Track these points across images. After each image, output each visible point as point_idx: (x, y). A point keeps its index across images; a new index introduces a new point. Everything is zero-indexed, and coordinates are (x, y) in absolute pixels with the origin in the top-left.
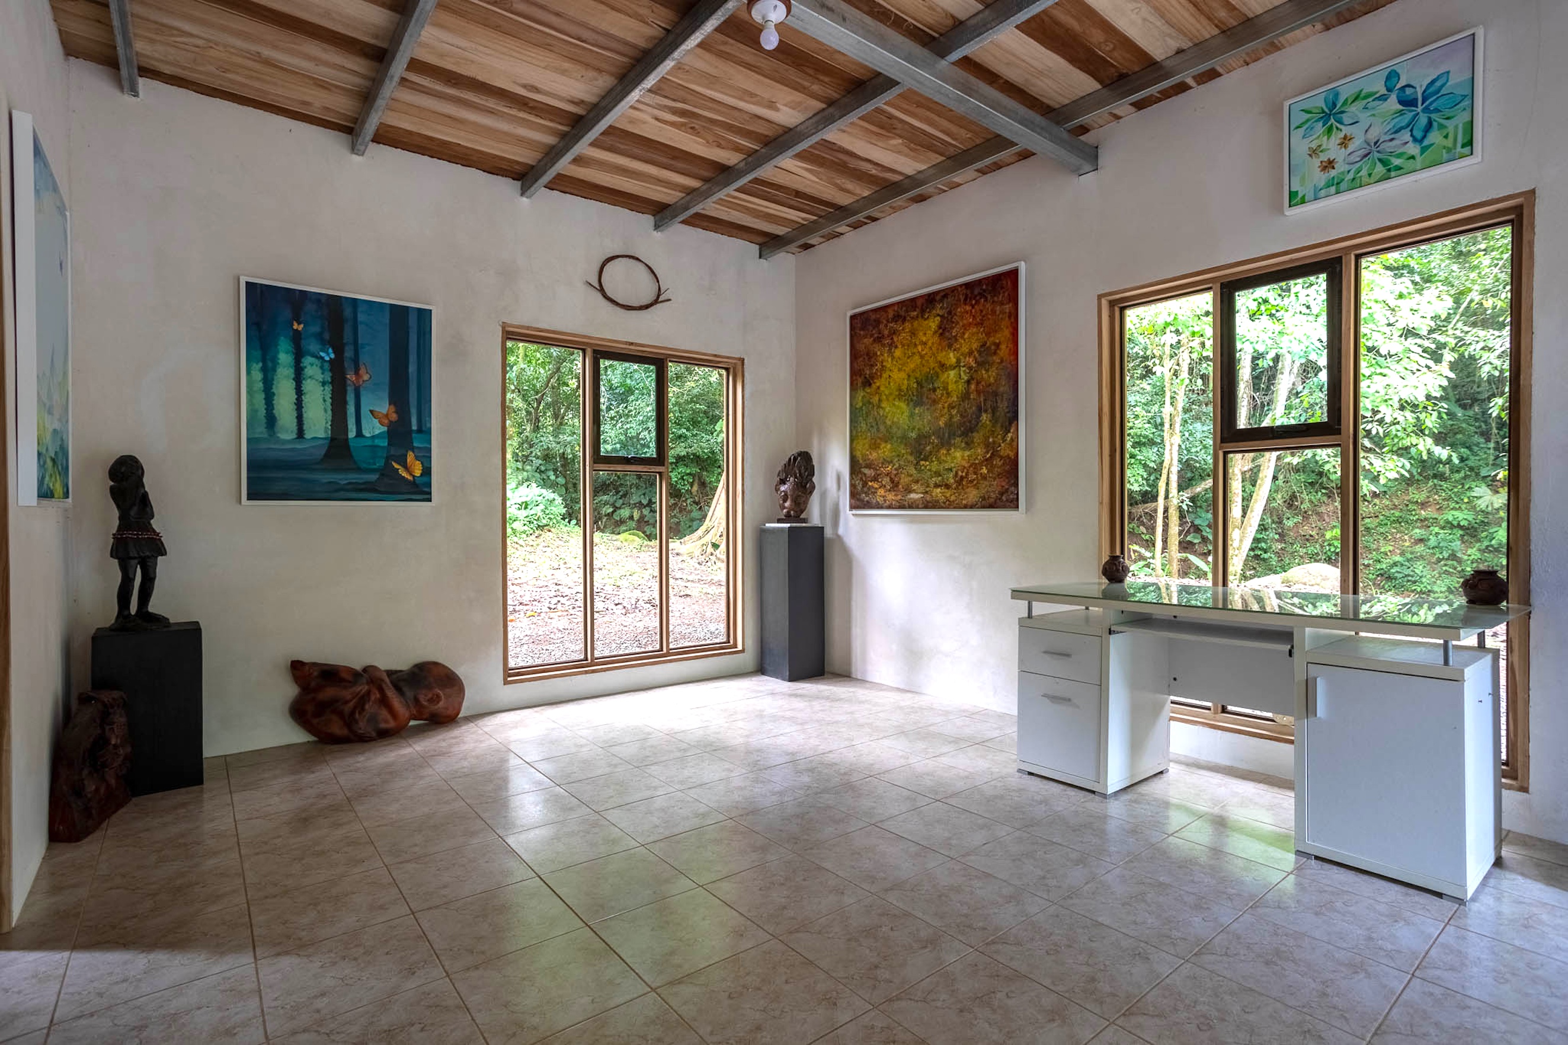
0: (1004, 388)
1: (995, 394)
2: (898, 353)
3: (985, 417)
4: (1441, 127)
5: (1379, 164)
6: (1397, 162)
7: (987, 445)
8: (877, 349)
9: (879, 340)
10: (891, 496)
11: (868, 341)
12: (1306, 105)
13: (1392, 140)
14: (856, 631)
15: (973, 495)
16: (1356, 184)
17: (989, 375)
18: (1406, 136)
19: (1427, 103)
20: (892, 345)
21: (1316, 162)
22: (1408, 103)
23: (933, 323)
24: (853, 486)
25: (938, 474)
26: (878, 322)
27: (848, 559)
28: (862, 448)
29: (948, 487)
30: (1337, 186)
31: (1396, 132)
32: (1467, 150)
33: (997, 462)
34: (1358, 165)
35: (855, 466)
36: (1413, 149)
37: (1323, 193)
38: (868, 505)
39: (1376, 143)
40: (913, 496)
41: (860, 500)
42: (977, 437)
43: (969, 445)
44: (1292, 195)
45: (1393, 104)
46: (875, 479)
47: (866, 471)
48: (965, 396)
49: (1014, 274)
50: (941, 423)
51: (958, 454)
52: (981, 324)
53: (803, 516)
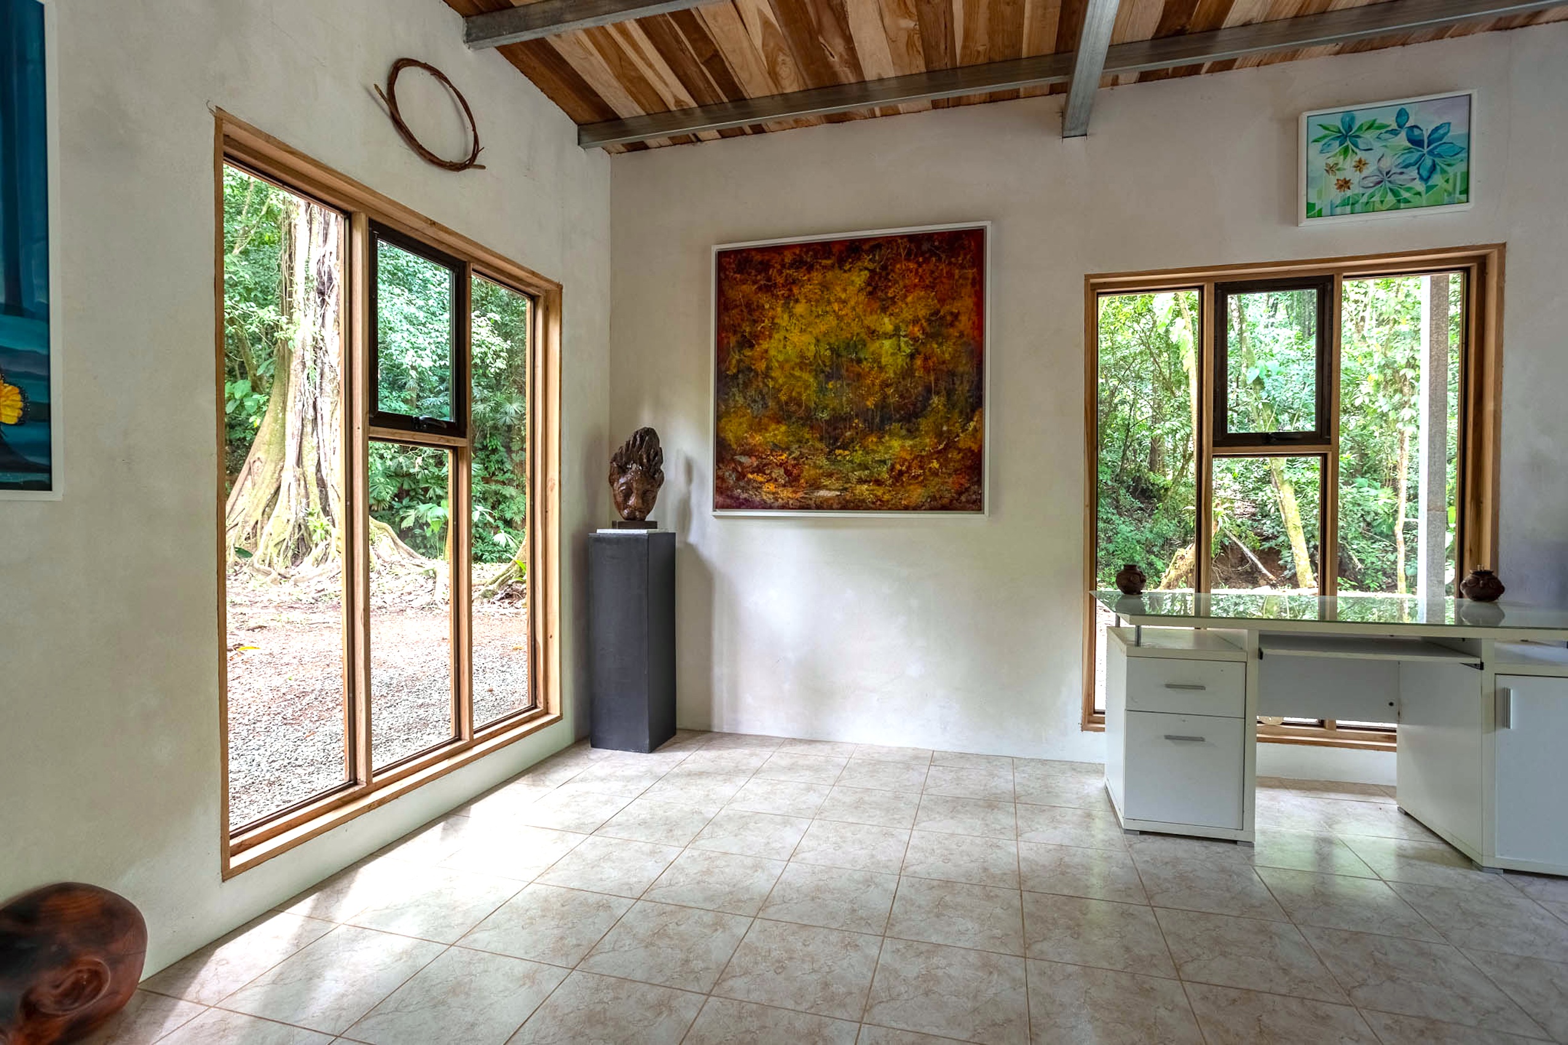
0: (964, 367)
1: (952, 374)
2: (800, 309)
3: (936, 401)
4: (1443, 171)
5: (1390, 194)
6: (1406, 195)
7: (940, 435)
8: (765, 300)
9: (768, 288)
10: (786, 494)
11: (748, 289)
12: (1325, 121)
13: (1402, 173)
14: (720, 671)
15: (917, 493)
16: (1369, 208)
17: (944, 351)
18: (1413, 172)
19: (1431, 147)
20: (790, 299)
21: (1333, 179)
22: (1417, 142)
23: (859, 278)
24: (719, 479)
25: (864, 466)
26: (765, 267)
27: (706, 575)
28: (735, 430)
29: (879, 483)
30: (1351, 205)
31: (1406, 167)
32: (1463, 197)
33: (953, 455)
34: (1372, 190)
35: (723, 452)
36: (1420, 186)
37: (1338, 210)
39: (1387, 173)
40: (823, 493)
41: (732, 497)
42: (924, 424)
43: (912, 433)
44: (1310, 207)
45: (1402, 140)
46: (759, 470)
47: (744, 459)
48: (907, 373)
49: (979, 234)
50: (870, 403)
51: (896, 444)
52: (932, 287)
53: (650, 518)
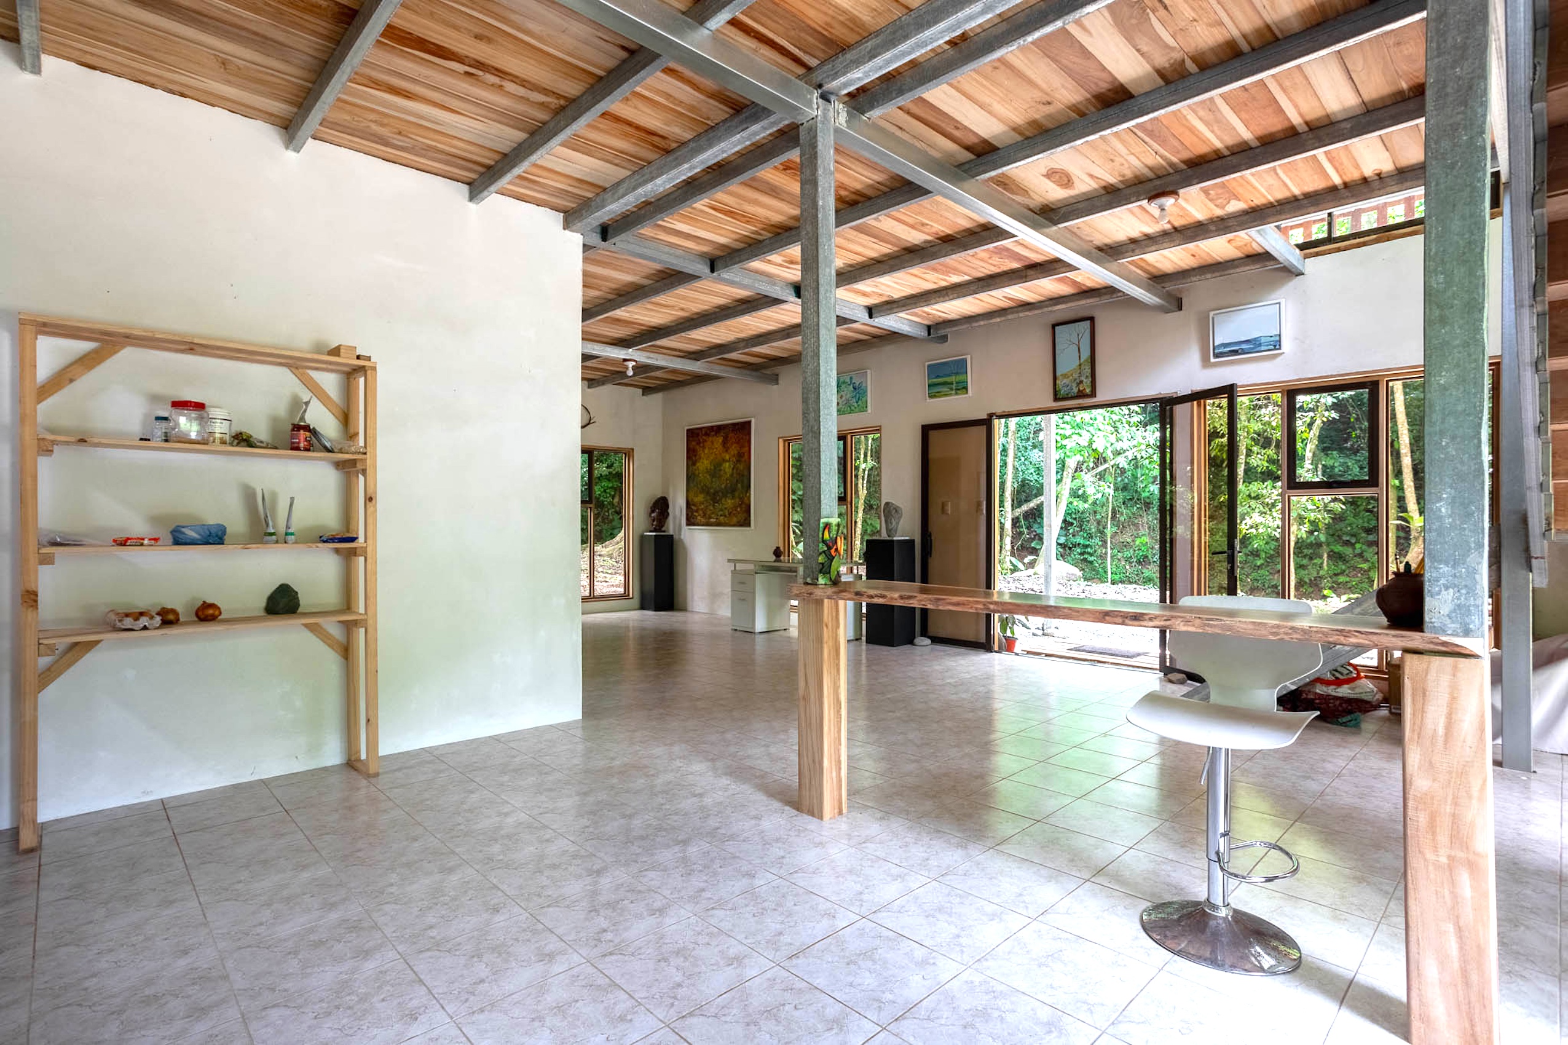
0: (746, 473)
1: (743, 475)
2: (706, 451)
3: (739, 485)
4: (862, 399)
5: (849, 408)
6: (852, 408)
7: (740, 498)
8: (698, 447)
9: (699, 443)
10: (703, 520)
11: (694, 443)
14: (689, 587)
15: (735, 520)
16: (844, 413)
17: (741, 467)
18: (854, 400)
19: (859, 390)
20: (704, 447)
22: (855, 389)
23: (720, 440)
24: (687, 515)
25: (722, 510)
26: (698, 435)
27: (685, 549)
28: (691, 495)
29: (725, 516)
30: (840, 412)
31: (852, 398)
32: (867, 409)
33: (743, 506)
34: (844, 407)
35: (688, 504)
36: (856, 405)
38: (694, 525)
39: (848, 400)
40: (712, 520)
41: (690, 522)
42: (737, 494)
43: (733, 498)
45: (851, 388)
46: (697, 511)
47: (693, 507)
48: (732, 475)
49: (749, 423)
50: (723, 486)
51: (729, 501)
52: (737, 443)
53: (663, 529)
